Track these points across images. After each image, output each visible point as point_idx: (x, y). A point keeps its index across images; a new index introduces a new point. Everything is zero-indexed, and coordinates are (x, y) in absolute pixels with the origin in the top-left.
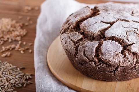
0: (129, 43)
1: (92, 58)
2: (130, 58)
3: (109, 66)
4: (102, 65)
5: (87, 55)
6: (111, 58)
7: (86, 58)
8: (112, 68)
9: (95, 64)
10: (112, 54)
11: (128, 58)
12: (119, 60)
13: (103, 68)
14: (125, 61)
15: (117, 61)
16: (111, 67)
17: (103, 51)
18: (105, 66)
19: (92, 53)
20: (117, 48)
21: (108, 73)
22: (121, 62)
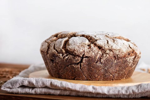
0: (96, 39)
1: (60, 50)
2: (94, 49)
3: (75, 56)
4: (68, 56)
5: (56, 48)
6: (76, 48)
7: (55, 50)
8: (78, 58)
9: (62, 56)
10: (78, 45)
11: (93, 49)
12: (83, 50)
13: (70, 59)
14: (89, 52)
15: (81, 50)
16: (76, 57)
17: (70, 42)
18: (71, 57)
19: (60, 45)
20: (83, 40)
21: (75, 66)
22: (86, 52)
